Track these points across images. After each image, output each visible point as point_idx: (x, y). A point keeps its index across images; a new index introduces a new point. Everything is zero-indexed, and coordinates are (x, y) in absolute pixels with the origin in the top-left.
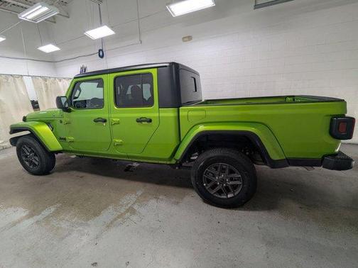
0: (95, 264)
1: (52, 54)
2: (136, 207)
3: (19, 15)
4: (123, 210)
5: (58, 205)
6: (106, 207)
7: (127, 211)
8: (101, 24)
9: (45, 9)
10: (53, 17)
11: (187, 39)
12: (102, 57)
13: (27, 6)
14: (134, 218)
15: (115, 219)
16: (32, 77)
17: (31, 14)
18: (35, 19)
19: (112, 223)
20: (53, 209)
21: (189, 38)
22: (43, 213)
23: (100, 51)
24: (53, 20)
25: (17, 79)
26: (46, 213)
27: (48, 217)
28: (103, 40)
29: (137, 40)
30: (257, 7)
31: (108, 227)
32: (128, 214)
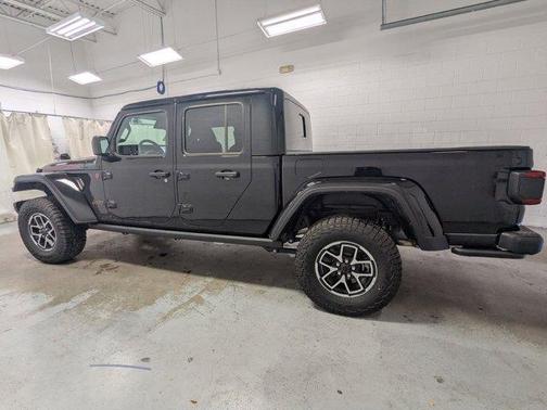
1: (89, 87)
2: (204, 296)
3: (48, 28)
4: (186, 299)
6: (162, 295)
7: (192, 300)
8: (163, 46)
11: (287, 70)
12: (162, 92)
14: (201, 308)
15: (175, 310)
17: (65, 28)
18: (69, 36)
20: (87, 296)
21: (290, 68)
22: (73, 300)
23: (159, 83)
24: (93, 38)
25: (36, 119)
26: (79, 299)
27: (81, 305)
28: (164, 68)
29: (214, 70)
30: (384, 26)
31: (165, 318)
32: (193, 304)
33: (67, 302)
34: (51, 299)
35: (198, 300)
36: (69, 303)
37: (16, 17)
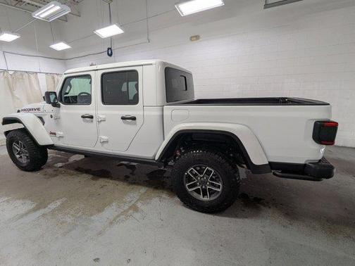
0: (97, 260)
1: (64, 52)
2: (139, 205)
3: (33, 14)
4: (126, 208)
5: (64, 199)
6: (110, 204)
7: (130, 208)
8: (111, 23)
9: (58, 8)
10: (65, 16)
11: (195, 38)
12: (110, 55)
13: (41, 5)
14: (137, 215)
15: (118, 216)
16: (47, 73)
17: (44, 13)
18: (48, 18)
19: (115, 219)
20: (59, 203)
21: (197, 37)
22: (49, 206)
23: (108, 49)
24: (65, 18)
25: (31, 76)
26: (52, 206)
27: (54, 210)
28: (111, 39)
29: (145, 39)
30: (267, 6)
31: (111, 223)
32: (131, 211)
33: (45, 208)
34: (34, 206)
35: (135, 208)
36: (46, 209)
37: (15, 6)
